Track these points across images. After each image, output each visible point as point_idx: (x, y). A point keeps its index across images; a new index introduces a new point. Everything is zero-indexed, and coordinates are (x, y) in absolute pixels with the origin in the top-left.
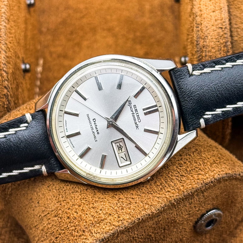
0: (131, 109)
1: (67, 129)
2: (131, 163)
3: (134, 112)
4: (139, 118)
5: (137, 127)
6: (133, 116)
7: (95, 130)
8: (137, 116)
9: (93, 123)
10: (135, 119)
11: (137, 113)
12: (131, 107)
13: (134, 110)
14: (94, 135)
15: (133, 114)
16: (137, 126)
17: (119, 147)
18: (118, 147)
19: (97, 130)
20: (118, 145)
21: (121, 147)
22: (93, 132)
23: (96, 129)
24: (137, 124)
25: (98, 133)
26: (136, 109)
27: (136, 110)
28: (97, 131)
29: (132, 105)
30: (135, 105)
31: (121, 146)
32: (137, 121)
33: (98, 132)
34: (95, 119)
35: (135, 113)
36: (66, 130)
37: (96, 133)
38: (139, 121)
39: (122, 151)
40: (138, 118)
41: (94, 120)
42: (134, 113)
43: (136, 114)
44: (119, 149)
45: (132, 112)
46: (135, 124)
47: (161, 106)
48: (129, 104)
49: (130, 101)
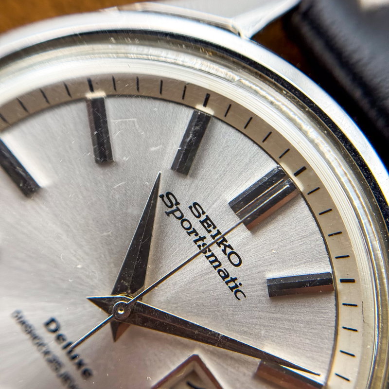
0: (186, 224)
3: (202, 232)
4: (228, 250)
5: (236, 290)
6: (204, 249)
7: (69, 367)
8: (219, 244)
9: (49, 339)
10: (216, 260)
11: (214, 232)
12: (182, 219)
13: (196, 224)
15: (200, 243)
16: (232, 284)
19: (77, 361)
23: (74, 358)
24: (232, 276)
25: (84, 372)
26: (203, 217)
27: (207, 223)
28: (80, 364)
29: (184, 207)
30: (195, 204)
32: (226, 265)
33: (83, 368)
34: (53, 320)
35: (208, 236)
37: (76, 375)
38: (236, 261)
40: (224, 251)
41: (53, 326)
42: (202, 239)
43: (213, 237)
45: (193, 237)
46: (223, 278)
47: (304, 169)
48: (170, 210)
49: (168, 194)
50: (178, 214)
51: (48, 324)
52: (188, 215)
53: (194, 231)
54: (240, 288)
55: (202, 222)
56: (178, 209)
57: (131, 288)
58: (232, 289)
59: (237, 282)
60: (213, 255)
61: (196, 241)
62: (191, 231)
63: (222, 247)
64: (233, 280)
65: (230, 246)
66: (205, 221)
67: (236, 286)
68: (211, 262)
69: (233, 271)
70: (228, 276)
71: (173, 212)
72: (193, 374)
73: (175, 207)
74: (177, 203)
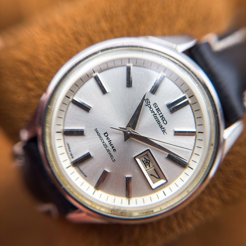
0: (151, 109)
1: (71, 155)
2: (167, 181)
3: (156, 112)
4: (163, 119)
5: (164, 131)
6: (156, 118)
7: (110, 148)
8: (161, 117)
9: (105, 138)
10: (159, 122)
11: (160, 113)
12: (150, 107)
13: (155, 110)
14: (110, 154)
15: (155, 116)
16: (163, 130)
17: (145, 162)
18: (143, 162)
19: (112, 146)
20: (144, 160)
21: (148, 162)
22: (108, 151)
24: (163, 127)
25: (114, 150)
26: (157, 108)
27: (158, 110)
28: (113, 147)
29: (151, 104)
30: (155, 103)
31: (147, 160)
32: (162, 123)
33: (114, 148)
34: (106, 133)
35: (158, 114)
36: (70, 157)
37: (111, 150)
38: (165, 123)
39: (150, 167)
41: (106, 135)
42: (156, 114)
43: (159, 114)
44: (145, 165)
45: (153, 114)
46: (160, 127)
47: (192, 96)
48: (147, 104)
49: (147, 99)
50: (149, 106)
51: (104, 134)
52: (152, 107)
53: (154, 112)
54: (165, 131)
55: (156, 109)
56: (149, 104)
57: (132, 126)
58: (163, 131)
59: (165, 129)
60: (158, 120)
61: (153, 115)
62: (153, 112)
63: (162, 118)
64: (164, 128)
65: (164, 118)
66: (157, 109)
67: (164, 130)
68: (157, 122)
69: (164, 126)
70: (162, 127)
71: (148, 105)
72: (147, 155)
73: (148, 104)
74: (150, 102)
